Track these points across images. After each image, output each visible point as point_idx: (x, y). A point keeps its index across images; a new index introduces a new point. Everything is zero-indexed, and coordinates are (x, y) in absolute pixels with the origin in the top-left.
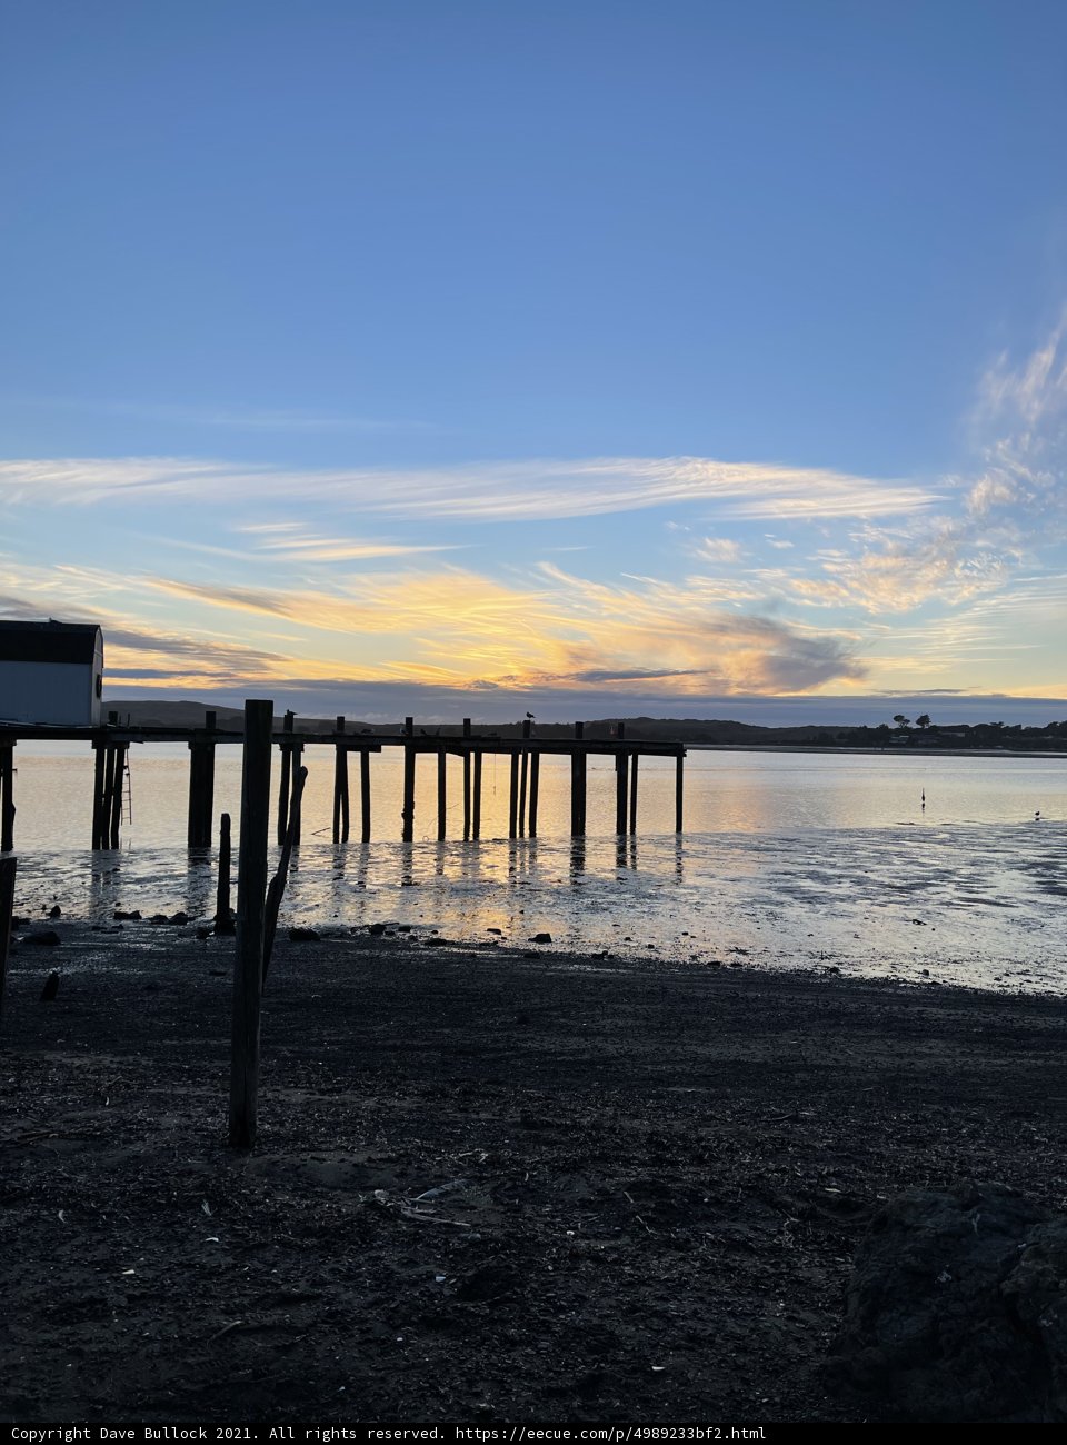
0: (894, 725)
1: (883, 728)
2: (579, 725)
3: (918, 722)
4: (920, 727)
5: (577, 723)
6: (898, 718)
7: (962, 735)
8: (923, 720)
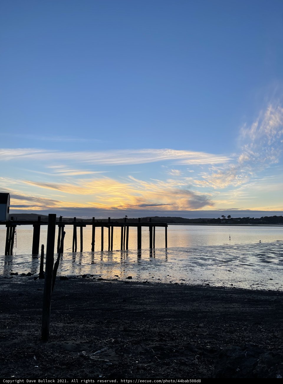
0: (222, 218)
1: (219, 219)
2: (139, 219)
3: (228, 217)
4: (228, 218)
5: (139, 218)
6: (223, 216)
7: (239, 220)
8: (229, 216)
